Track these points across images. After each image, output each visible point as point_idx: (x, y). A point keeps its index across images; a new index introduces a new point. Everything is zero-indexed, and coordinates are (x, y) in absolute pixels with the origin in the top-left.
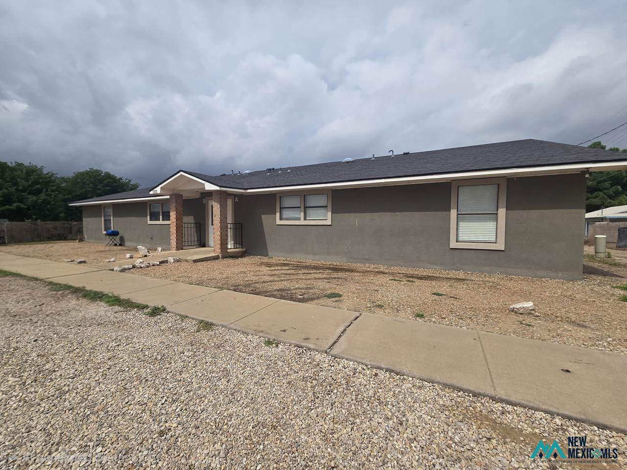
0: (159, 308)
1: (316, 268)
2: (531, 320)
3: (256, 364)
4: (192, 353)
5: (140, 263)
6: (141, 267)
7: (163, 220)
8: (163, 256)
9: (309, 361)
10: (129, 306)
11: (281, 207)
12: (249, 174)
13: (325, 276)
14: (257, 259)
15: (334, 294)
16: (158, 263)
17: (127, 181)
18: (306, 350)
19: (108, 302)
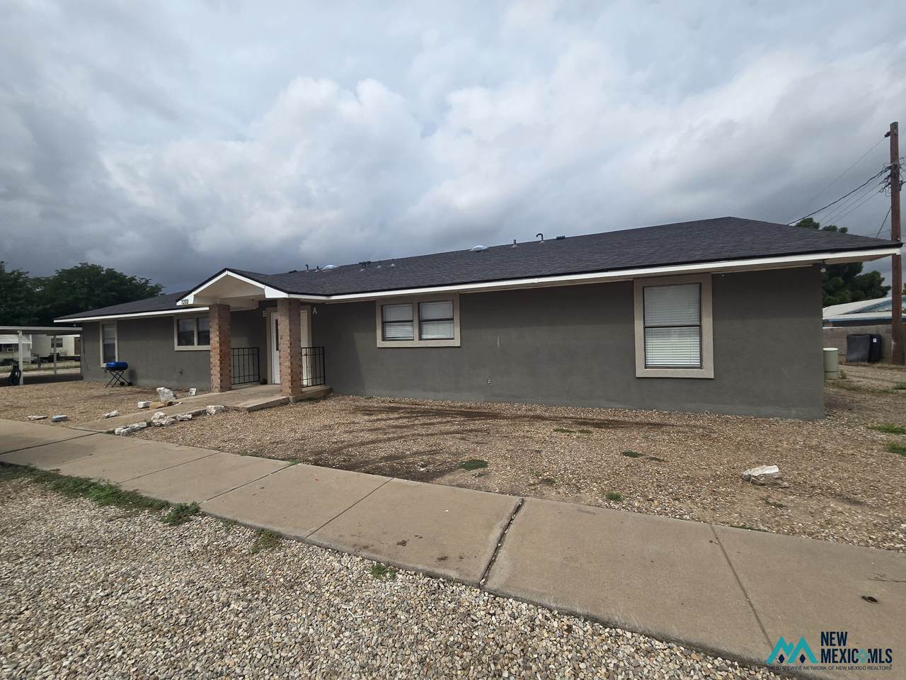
0: (187, 508)
1: (440, 413)
2: (780, 496)
3: (359, 620)
4: (245, 604)
5: (160, 418)
6: (162, 425)
7: (199, 344)
8: (198, 403)
9: (452, 605)
10: (136, 505)
11: (384, 320)
12: (333, 270)
13: (456, 427)
14: (348, 402)
15: (474, 461)
16: (190, 416)
17: (143, 281)
18: (443, 583)
19: (98, 498)
